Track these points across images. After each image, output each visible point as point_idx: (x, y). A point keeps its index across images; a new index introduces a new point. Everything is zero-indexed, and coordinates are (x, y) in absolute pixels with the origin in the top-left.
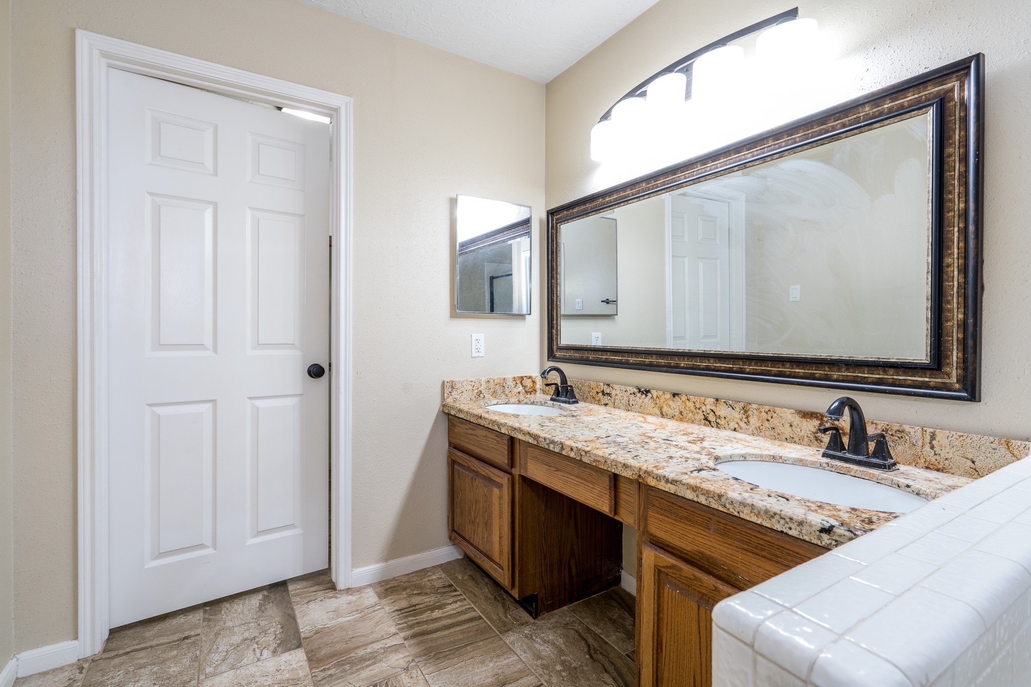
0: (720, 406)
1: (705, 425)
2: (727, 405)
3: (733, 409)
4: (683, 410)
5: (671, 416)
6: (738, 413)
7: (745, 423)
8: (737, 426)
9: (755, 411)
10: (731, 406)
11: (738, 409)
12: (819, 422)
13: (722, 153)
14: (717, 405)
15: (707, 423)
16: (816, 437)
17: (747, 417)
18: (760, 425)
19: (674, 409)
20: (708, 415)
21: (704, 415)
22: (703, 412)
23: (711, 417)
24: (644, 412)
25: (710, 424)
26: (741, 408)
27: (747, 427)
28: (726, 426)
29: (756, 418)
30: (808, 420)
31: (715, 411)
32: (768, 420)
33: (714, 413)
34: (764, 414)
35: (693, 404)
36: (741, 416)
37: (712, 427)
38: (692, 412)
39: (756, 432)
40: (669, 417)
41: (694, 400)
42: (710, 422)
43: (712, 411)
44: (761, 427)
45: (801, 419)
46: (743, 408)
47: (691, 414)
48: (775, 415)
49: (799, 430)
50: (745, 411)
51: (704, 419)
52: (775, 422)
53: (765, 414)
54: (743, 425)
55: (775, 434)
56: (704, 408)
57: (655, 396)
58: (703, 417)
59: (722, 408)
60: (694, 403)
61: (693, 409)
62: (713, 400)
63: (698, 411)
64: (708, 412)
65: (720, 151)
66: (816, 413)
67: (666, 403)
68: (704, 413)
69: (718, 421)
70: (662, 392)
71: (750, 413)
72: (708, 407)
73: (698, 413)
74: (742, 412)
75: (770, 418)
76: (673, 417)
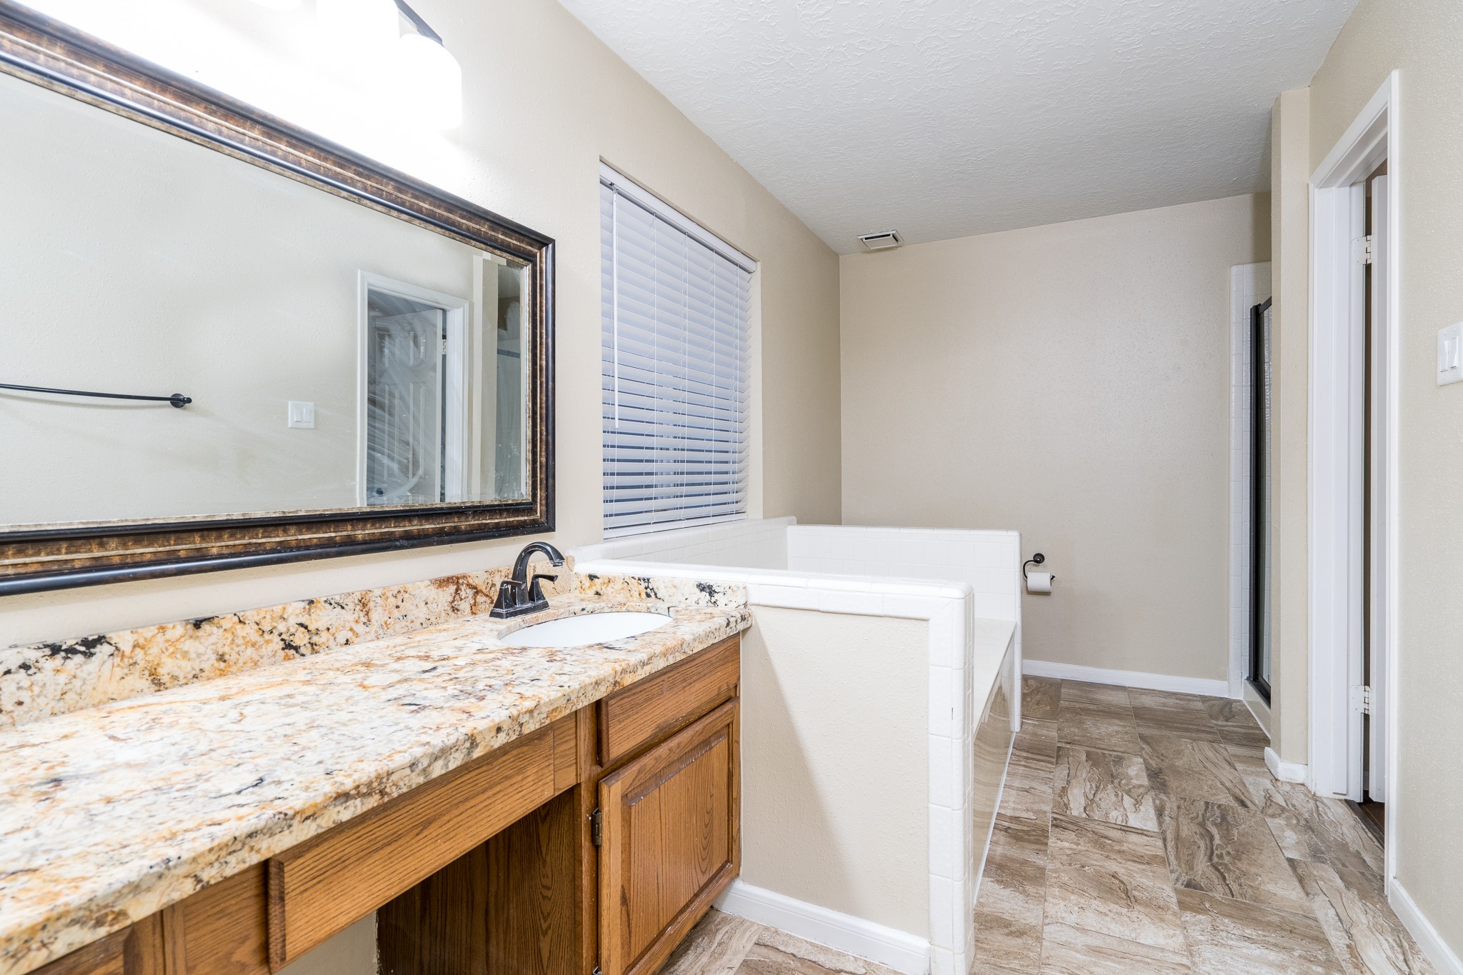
0: (318, 611)
1: (287, 658)
2: (331, 604)
3: (343, 608)
4: (226, 649)
5: (190, 676)
6: (352, 611)
7: (364, 624)
8: (349, 635)
9: (378, 600)
10: (338, 604)
11: (351, 606)
12: (455, 587)
13: (316, 147)
14: (312, 611)
15: (293, 651)
16: (453, 607)
17: (367, 614)
18: (386, 618)
19: (199, 655)
20: (292, 638)
21: (282, 640)
22: (280, 635)
23: (301, 639)
24: (81, 703)
25: (297, 652)
26: (357, 602)
27: (367, 629)
28: (331, 643)
29: (380, 609)
30: (445, 588)
31: (306, 623)
32: (397, 607)
33: (306, 628)
34: (392, 600)
35: (256, 627)
36: (356, 616)
37: (303, 655)
38: (253, 645)
39: (381, 632)
40: (183, 681)
41: (257, 619)
42: (296, 649)
43: (301, 625)
44: (389, 621)
45: (436, 590)
46: (360, 601)
47: (250, 651)
48: (406, 596)
49: (435, 606)
50: (363, 604)
51: (283, 649)
52: (405, 607)
53: (394, 599)
54: (360, 629)
55: (408, 624)
56: (282, 627)
57: (126, 647)
58: (282, 644)
59: (321, 614)
60: (258, 624)
61: (254, 636)
62: (305, 604)
63: (267, 636)
64: (292, 630)
65: (319, 142)
66: (452, 578)
67: (171, 649)
68: (283, 637)
69: (315, 639)
70: (152, 628)
71: (371, 605)
72: (292, 621)
73: (268, 642)
74: (358, 608)
75: (399, 603)
76: (195, 677)
